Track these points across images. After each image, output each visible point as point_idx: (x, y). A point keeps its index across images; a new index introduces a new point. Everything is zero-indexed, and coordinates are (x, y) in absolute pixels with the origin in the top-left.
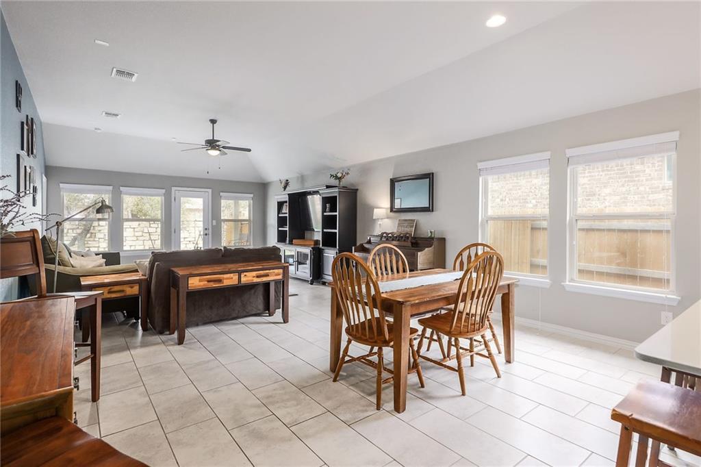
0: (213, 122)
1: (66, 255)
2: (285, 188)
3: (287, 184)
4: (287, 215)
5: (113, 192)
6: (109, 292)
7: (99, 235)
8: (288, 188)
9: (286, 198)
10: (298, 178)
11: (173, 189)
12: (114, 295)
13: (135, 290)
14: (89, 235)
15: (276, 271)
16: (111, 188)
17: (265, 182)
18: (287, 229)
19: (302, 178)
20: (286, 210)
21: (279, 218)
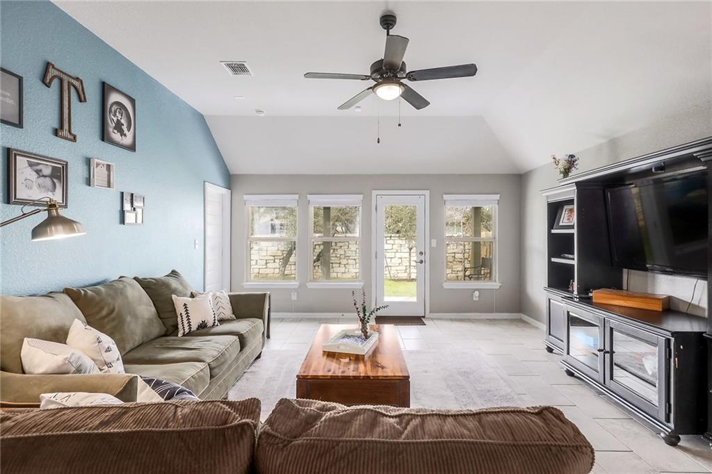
2: (566, 172)
3: (571, 162)
4: (575, 231)
5: (299, 203)
8: (574, 172)
9: (571, 192)
11: (374, 193)
16: (296, 197)
17: (523, 172)
18: (575, 262)
20: (569, 220)
21: (552, 237)
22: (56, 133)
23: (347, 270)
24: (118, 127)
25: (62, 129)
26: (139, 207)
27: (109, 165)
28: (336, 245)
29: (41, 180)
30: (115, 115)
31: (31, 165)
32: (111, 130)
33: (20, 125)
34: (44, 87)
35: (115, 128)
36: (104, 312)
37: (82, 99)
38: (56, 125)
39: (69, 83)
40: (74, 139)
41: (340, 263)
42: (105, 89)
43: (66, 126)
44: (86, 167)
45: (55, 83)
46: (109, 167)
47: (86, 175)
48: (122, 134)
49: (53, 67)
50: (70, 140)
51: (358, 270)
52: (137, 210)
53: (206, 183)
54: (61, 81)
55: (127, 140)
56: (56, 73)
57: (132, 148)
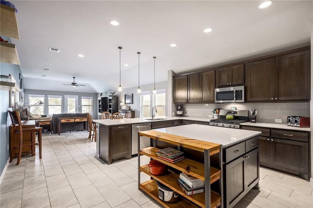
0: (74, 78)
1: (32, 115)
2: (101, 95)
4: (101, 104)
5: (45, 97)
6: (42, 123)
7: (41, 110)
9: (101, 99)
10: (105, 92)
11: (65, 95)
12: (43, 124)
13: (49, 123)
14: (37, 110)
15: (85, 119)
16: (44, 95)
17: (97, 93)
18: (101, 108)
19: (106, 93)
20: (101, 102)
21: (99, 105)
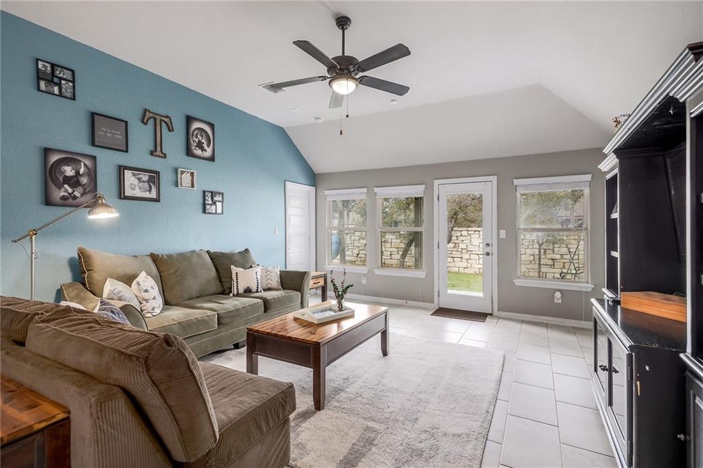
5: (368, 196)
11: (436, 182)
16: (365, 190)
18: (619, 257)
22: (152, 153)
23: (469, 265)
24: (200, 145)
25: (156, 150)
26: (219, 201)
27: (193, 173)
28: (457, 239)
29: (141, 184)
30: (197, 137)
31: (134, 175)
32: (193, 148)
33: (127, 151)
34: (144, 125)
35: (197, 146)
36: (172, 270)
37: (170, 129)
38: (152, 148)
39: (161, 120)
40: (165, 157)
41: (462, 258)
42: (189, 120)
43: (159, 149)
44: (174, 174)
45: (151, 122)
46: (192, 174)
47: (174, 180)
48: (203, 149)
49: (149, 111)
50: (162, 157)
51: (481, 266)
52: (217, 203)
53: (287, 182)
54: (155, 119)
55: (208, 153)
56: (151, 115)
57: (212, 159)
